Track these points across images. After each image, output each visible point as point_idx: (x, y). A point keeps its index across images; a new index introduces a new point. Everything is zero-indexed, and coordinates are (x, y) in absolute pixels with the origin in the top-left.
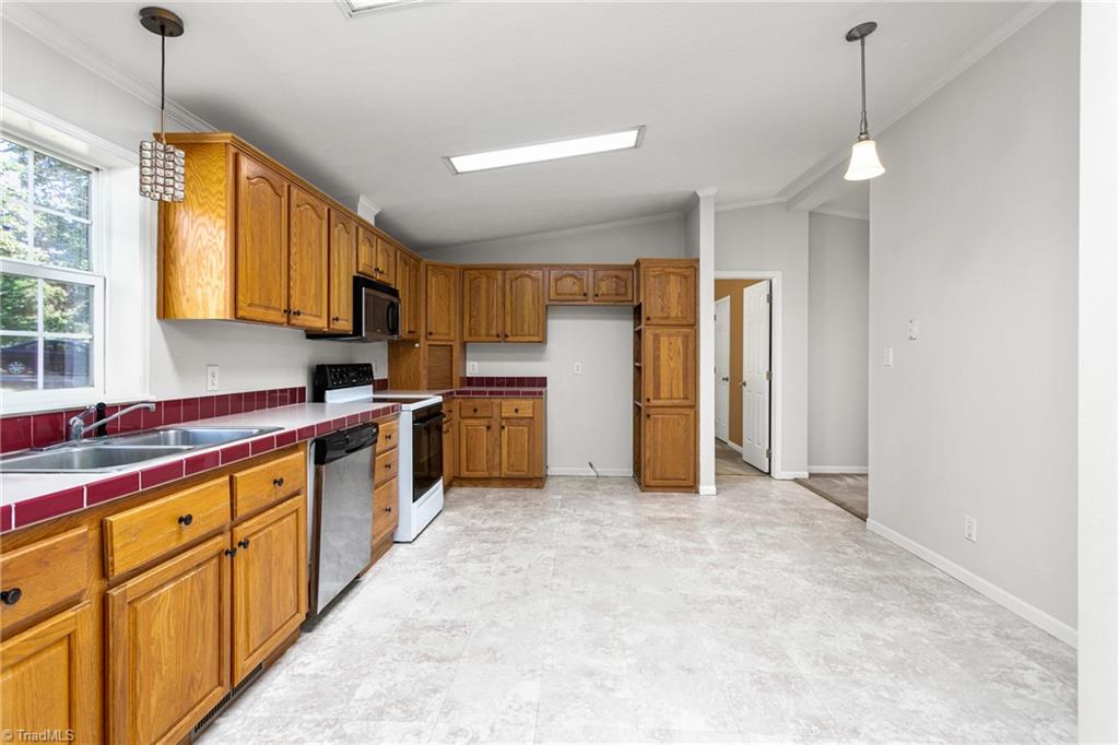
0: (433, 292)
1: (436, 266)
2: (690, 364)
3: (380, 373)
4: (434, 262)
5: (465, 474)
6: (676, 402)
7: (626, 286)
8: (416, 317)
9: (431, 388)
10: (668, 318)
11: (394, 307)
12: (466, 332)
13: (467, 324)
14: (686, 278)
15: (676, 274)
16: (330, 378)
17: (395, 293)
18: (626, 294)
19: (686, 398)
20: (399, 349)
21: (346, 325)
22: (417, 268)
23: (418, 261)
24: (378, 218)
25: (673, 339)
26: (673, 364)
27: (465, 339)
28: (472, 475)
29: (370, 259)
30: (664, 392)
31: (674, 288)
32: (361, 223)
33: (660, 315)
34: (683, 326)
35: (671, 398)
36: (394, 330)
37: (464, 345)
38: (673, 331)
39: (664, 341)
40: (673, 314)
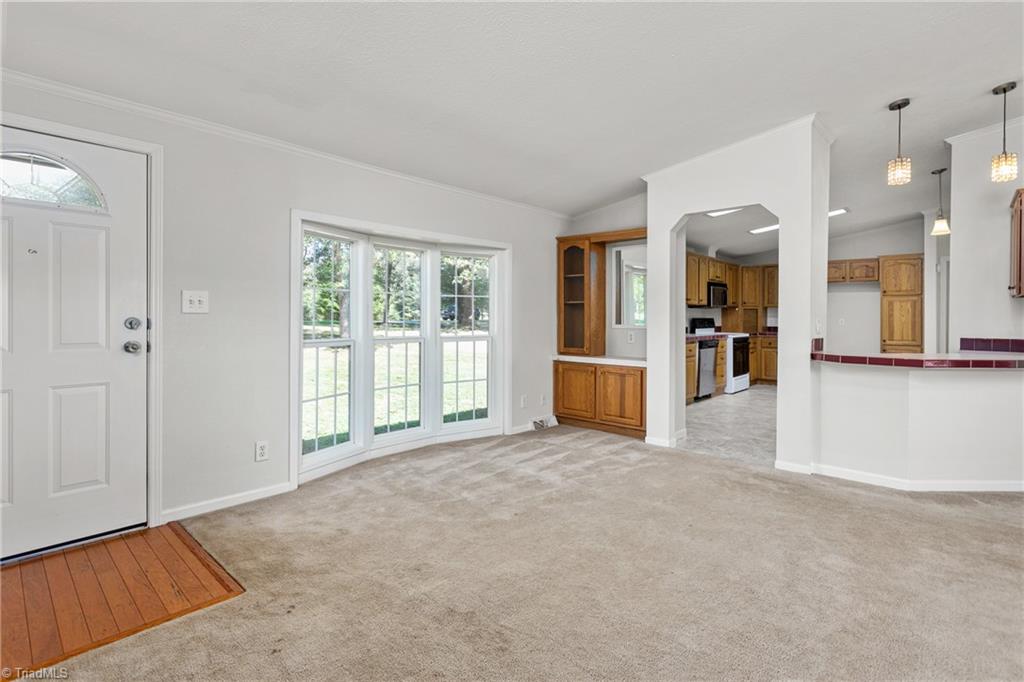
0: (746, 281)
1: (748, 267)
2: (918, 319)
3: (718, 323)
4: (747, 265)
5: (764, 377)
6: (907, 343)
7: (873, 272)
8: (736, 295)
9: (744, 332)
10: (900, 291)
11: (725, 293)
12: (766, 302)
13: (766, 298)
14: (914, 266)
15: (908, 264)
16: (697, 323)
17: (725, 286)
18: (873, 276)
19: (914, 340)
20: (726, 311)
21: (705, 302)
22: (737, 270)
23: (738, 266)
24: (717, 253)
25: (903, 304)
26: (904, 319)
27: (766, 305)
28: (768, 378)
29: (715, 273)
30: (897, 336)
31: (905, 271)
32: (711, 259)
33: (894, 289)
34: (912, 295)
35: (902, 340)
36: (725, 302)
37: (765, 309)
38: (906, 298)
39: (897, 306)
40: (904, 288)
